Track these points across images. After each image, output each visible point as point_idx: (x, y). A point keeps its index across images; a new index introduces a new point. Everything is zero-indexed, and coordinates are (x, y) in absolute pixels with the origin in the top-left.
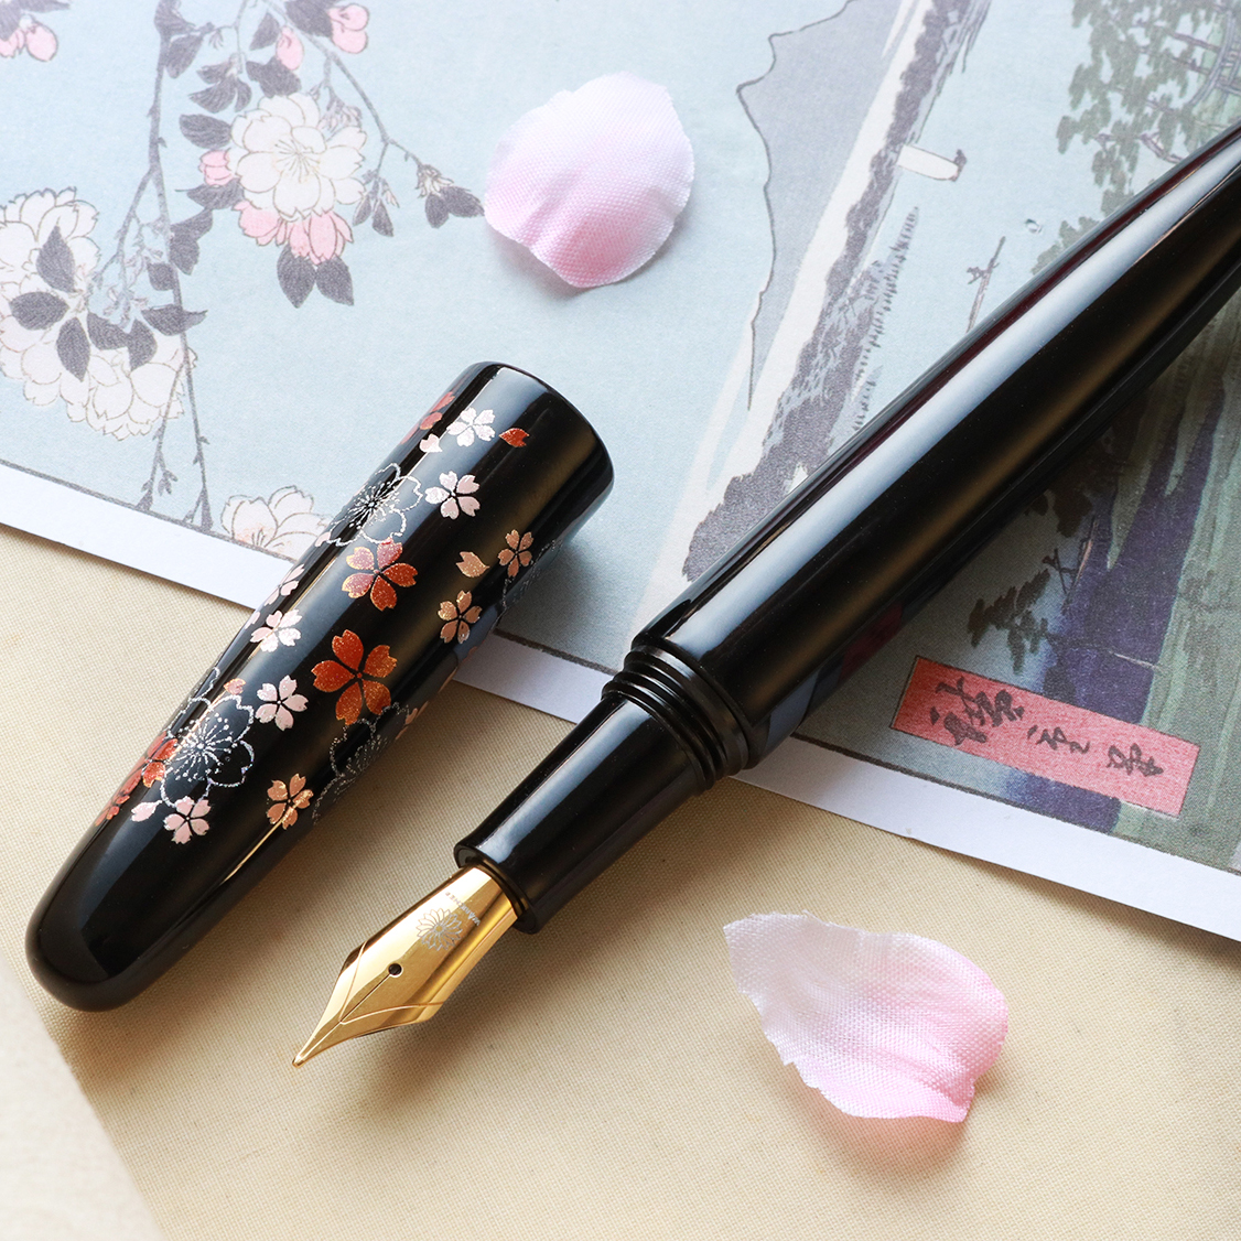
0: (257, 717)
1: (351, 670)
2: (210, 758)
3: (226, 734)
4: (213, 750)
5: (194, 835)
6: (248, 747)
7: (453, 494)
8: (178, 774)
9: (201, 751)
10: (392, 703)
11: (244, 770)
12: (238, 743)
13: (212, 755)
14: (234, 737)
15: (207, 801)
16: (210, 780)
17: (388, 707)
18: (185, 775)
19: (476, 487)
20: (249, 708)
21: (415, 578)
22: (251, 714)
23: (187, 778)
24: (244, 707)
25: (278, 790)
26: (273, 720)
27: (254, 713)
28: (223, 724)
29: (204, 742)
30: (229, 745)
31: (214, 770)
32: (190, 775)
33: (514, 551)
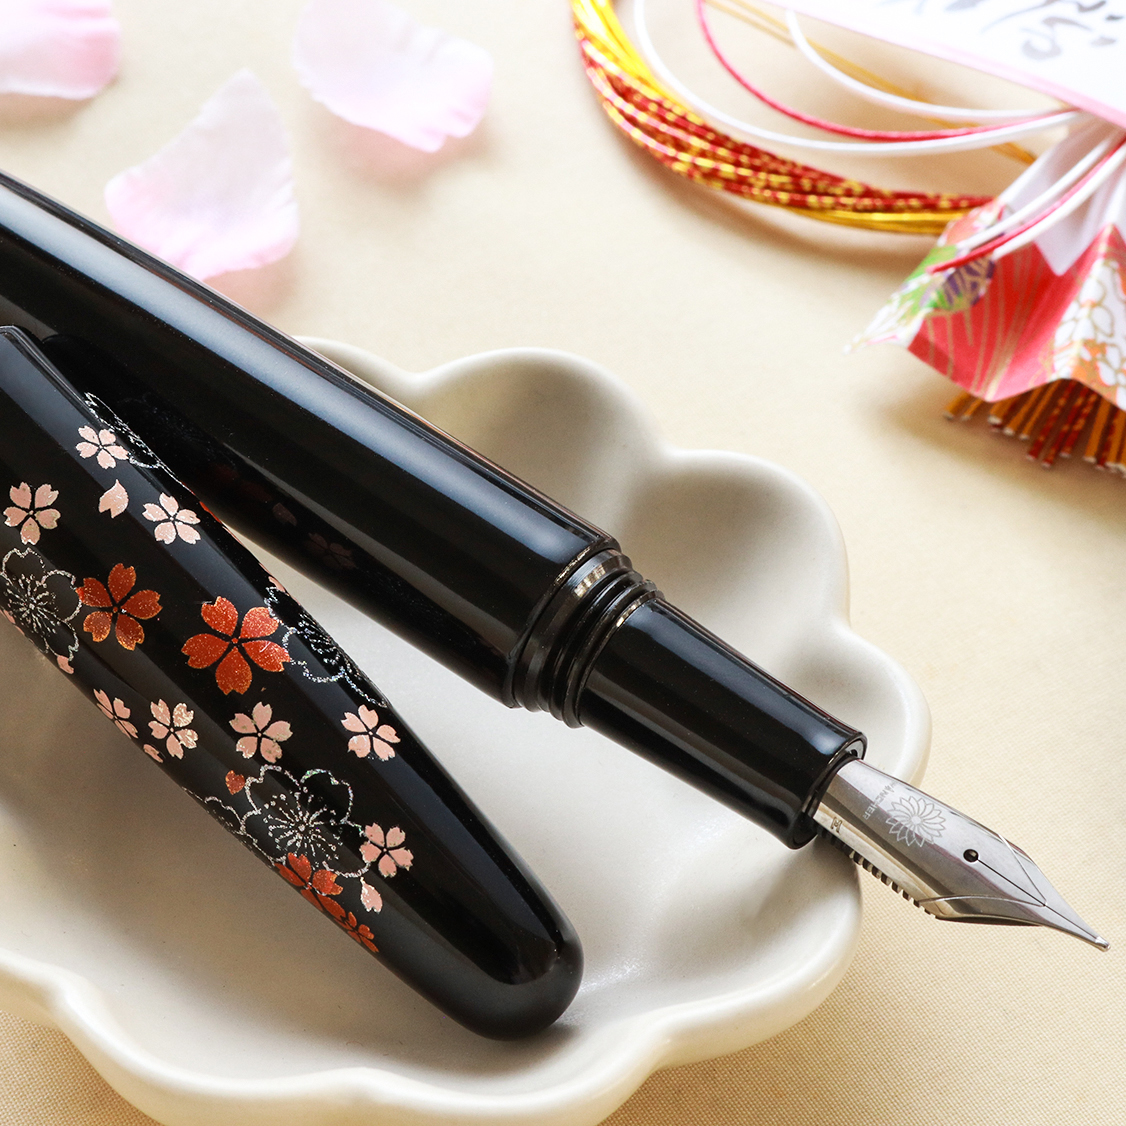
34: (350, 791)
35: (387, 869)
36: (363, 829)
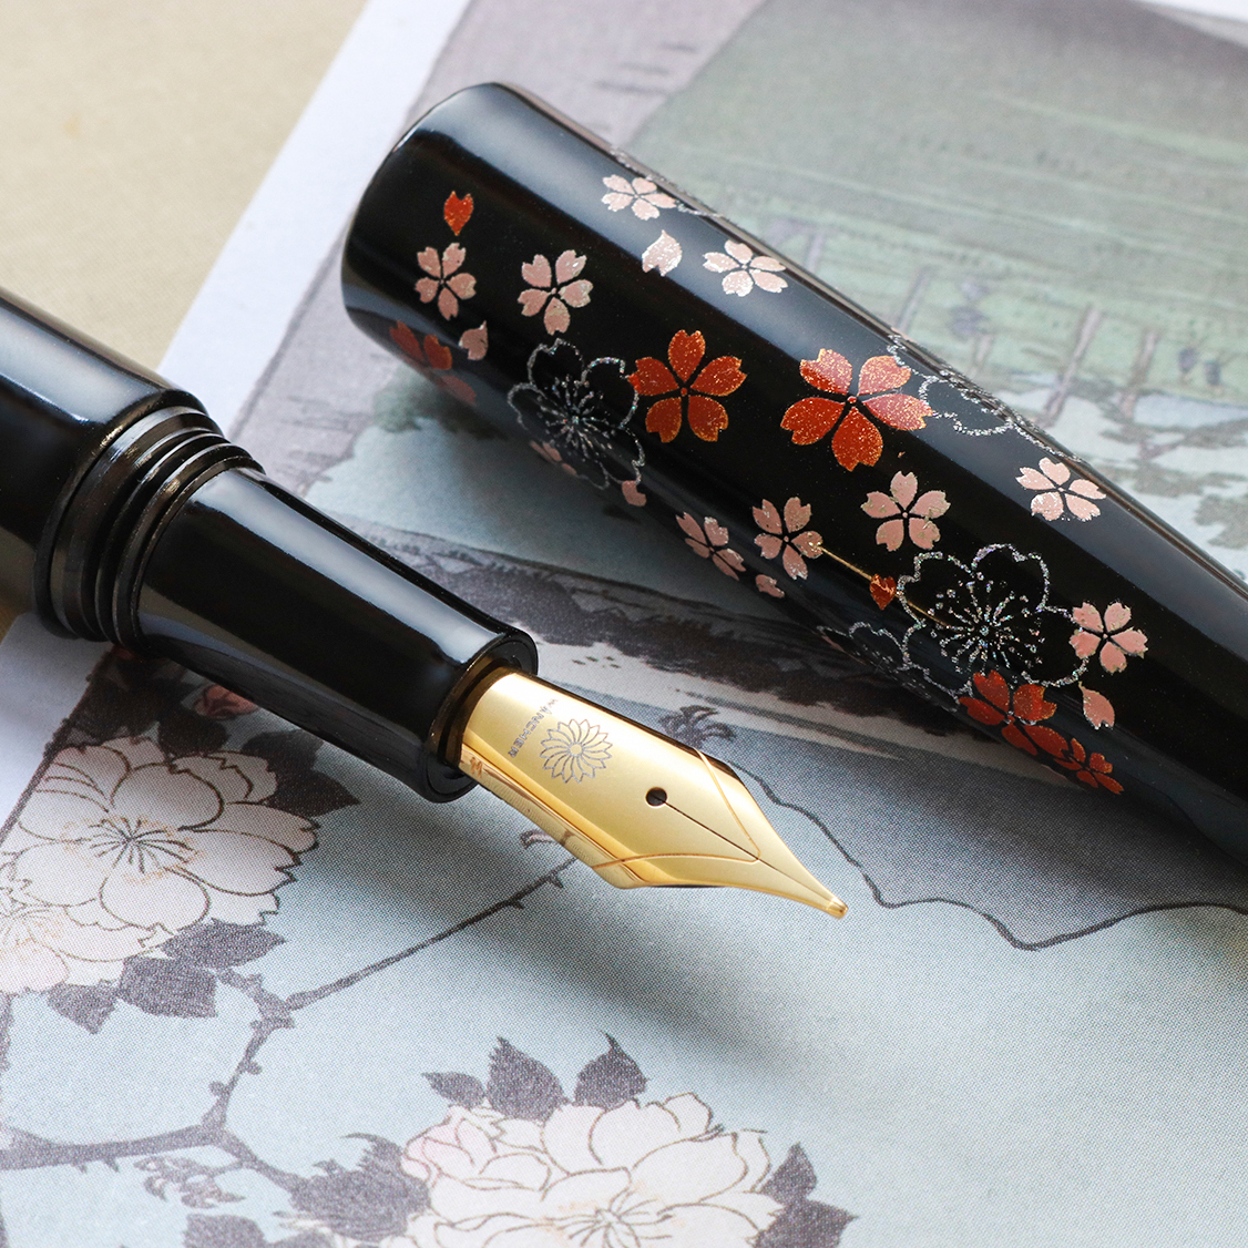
0: (931, 546)
1: (845, 412)
2: (1004, 613)
3: (963, 592)
4: (989, 609)
5: (1133, 623)
6: (982, 553)
7: (554, 291)
8: (1033, 662)
9: (993, 629)
10: (891, 355)
11: (1019, 557)
12: (975, 571)
13: (999, 609)
14: (967, 578)
15: (1075, 609)
16: (1040, 608)
17: (897, 359)
18: (1033, 650)
19: (540, 259)
20: (918, 561)
21: (690, 332)
22: (927, 556)
23: (1038, 645)
24: (918, 567)
25: (1047, 507)
26: (934, 521)
27: (924, 551)
28: (946, 600)
29: (978, 627)
30: (980, 586)
31: (1023, 604)
32: (1034, 640)
33: (635, 200)
34: (1043, 566)
35: (1113, 661)
36: (1070, 612)
